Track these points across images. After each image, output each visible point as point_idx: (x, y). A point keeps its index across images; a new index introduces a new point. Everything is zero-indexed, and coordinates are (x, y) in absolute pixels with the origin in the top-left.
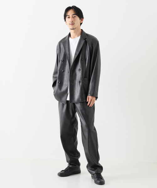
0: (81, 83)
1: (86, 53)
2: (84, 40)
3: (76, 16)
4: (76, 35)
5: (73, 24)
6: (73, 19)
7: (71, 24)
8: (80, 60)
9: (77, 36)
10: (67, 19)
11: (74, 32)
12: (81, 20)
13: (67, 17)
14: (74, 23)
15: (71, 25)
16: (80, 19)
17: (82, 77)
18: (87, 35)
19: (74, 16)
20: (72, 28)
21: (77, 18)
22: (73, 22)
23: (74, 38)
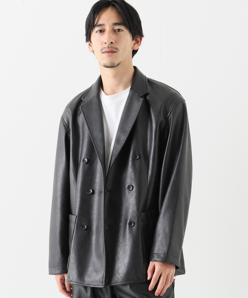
0: (134, 228)
1: (149, 138)
2: (141, 100)
3: (122, 28)
4: (118, 85)
5: (112, 50)
6: (113, 38)
7: (107, 49)
8: (131, 159)
9: (121, 87)
10: (95, 35)
11: (116, 76)
12: (134, 42)
13: (97, 29)
14: (117, 49)
15: (105, 55)
16: (133, 39)
17: (138, 209)
18: (150, 82)
19: (117, 27)
20: (108, 64)
21: (126, 35)
22: (112, 45)
23: (113, 92)
